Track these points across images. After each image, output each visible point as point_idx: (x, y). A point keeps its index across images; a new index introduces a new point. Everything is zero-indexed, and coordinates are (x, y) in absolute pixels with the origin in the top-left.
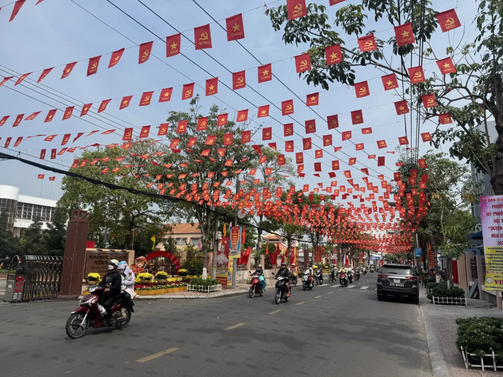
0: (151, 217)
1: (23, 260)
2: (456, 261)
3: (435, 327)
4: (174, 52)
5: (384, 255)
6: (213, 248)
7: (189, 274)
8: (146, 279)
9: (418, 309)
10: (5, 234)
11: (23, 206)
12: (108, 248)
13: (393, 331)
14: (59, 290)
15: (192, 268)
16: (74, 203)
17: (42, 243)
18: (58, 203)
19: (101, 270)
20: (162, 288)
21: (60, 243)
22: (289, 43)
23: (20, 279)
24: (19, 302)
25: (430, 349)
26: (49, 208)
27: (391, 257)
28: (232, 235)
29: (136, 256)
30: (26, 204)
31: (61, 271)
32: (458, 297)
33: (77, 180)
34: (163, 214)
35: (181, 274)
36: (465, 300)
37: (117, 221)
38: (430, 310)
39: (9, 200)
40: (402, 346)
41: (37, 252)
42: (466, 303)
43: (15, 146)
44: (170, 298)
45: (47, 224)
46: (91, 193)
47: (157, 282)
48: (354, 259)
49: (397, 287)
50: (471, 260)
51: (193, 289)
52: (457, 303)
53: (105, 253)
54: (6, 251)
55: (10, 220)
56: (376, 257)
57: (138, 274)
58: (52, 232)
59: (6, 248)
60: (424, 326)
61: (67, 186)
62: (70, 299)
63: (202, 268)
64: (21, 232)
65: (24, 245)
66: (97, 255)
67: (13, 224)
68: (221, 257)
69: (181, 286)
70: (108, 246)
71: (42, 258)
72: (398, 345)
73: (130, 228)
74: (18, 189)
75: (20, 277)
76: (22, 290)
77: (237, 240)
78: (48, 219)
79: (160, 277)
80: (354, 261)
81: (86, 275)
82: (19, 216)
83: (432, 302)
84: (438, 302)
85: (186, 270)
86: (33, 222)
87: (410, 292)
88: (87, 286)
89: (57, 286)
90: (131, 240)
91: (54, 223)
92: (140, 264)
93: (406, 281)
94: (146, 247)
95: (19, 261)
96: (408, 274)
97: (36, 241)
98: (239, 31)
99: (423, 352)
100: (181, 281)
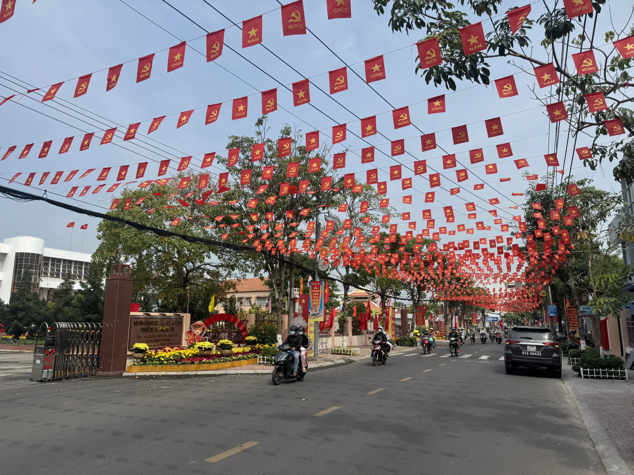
0: (209, 272)
1: (54, 328)
2: (605, 320)
3: (594, 410)
4: (253, 40)
5: (502, 314)
6: (289, 310)
7: (258, 342)
8: (206, 349)
9: (562, 385)
10: (30, 296)
11: (50, 262)
12: (156, 311)
13: (538, 416)
14: (98, 366)
15: (262, 334)
16: (113, 256)
17: (74, 307)
18: (94, 256)
19: (149, 339)
20: (226, 361)
21: (97, 306)
22: (397, 30)
23: (50, 353)
24: (49, 381)
25: (594, 440)
26: (81, 263)
27: (512, 317)
28: (312, 293)
29: (193, 320)
30: (54, 259)
31: (100, 341)
32: (616, 368)
33: (116, 227)
34: (225, 267)
35: (249, 343)
36: (625, 373)
37: (167, 277)
38: (581, 387)
39: (33, 255)
40: (556, 437)
41: (69, 318)
42: (627, 376)
43: (40, 184)
44: (237, 374)
45: (81, 283)
46: (135, 243)
47: (219, 353)
48: (465, 321)
49: (532, 356)
50: (627, 319)
51: (265, 362)
52: (614, 376)
53: (153, 318)
54: (31, 318)
55: (35, 279)
56: (492, 318)
57: (195, 344)
58: (87, 292)
59: (32, 313)
60: (576, 408)
61: (104, 235)
62: (112, 376)
63: (276, 335)
64: (48, 294)
65: (52, 310)
66: (144, 321)
67: (38, 284)
68: (299, 320)
69: (249, 358)
70: (157, 308)
71: (76, 326)
72: (550, 436)
73: (184, 286)
74: (43, 240)
75: (50, 350)
76: (53, 366)
77: (319, 299)
78: (80, 277)
79: (223, 347)
80: (465, 324)
81: (131, 346)
82: (46, 274)
83: (580, 376)
84: (589, 375)
85: (255, 338)
86: (62, 281)
87: (550, 363)
88: (132, 360)
89: (95, 360)
90: (185, 300)
91: (89, 282)
92: (197, 331)
93: (544, 348)
94: (203, 308)
95: (48, 329)
96: (546, 338)
97: (68, 304)
98: (344, 6)
99: (586, 445)
100: (250, 352)
